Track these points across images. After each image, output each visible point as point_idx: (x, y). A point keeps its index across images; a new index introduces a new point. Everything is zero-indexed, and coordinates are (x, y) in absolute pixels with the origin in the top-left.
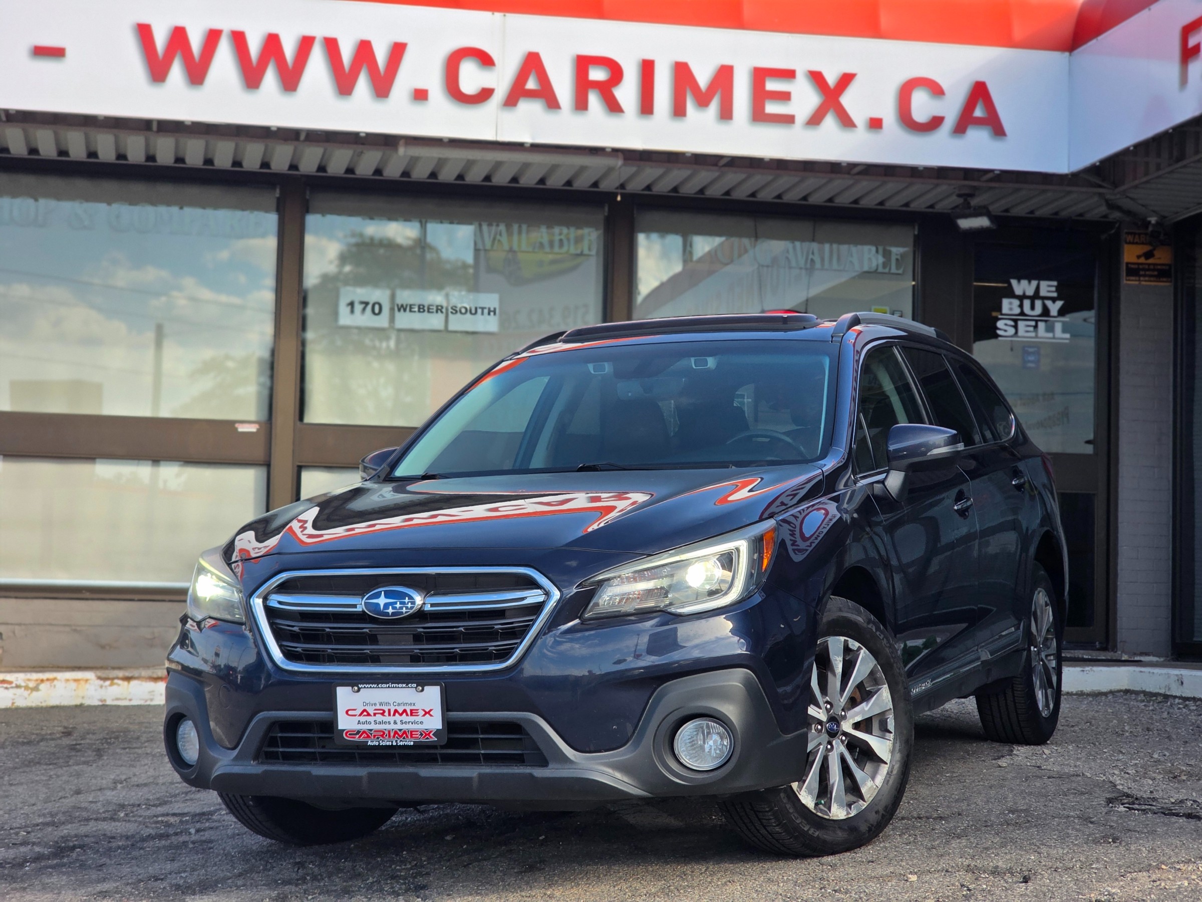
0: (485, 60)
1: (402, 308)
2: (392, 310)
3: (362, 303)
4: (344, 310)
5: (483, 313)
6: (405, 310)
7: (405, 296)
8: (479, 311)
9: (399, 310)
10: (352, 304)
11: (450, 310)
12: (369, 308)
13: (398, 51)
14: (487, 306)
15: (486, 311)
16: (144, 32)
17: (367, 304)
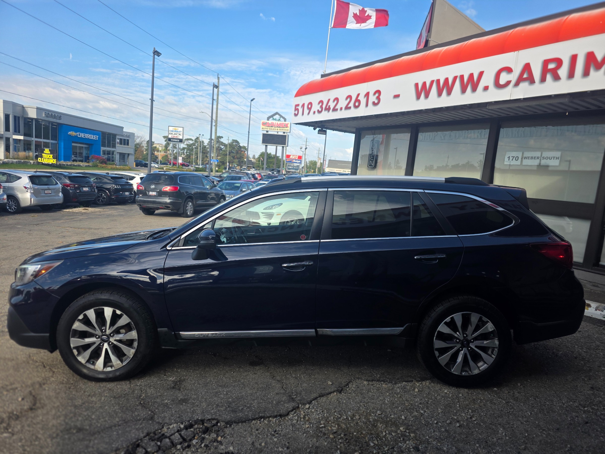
0: (509, 70)
1: (526, 158)
2: (522, 158)
3: (512, 157)
4: (506, 159)
5: (554, 159)
6: (526, 159)
7: (527, 154)
8: (553, 158)
9: (524, 159)
10: (509, 157)
11: (542, 158)
12: (515, 158)
13: (481, 74)
14: (556, 156)
15: (555, 158)
16: (417, 85)
17: (514, 157)
